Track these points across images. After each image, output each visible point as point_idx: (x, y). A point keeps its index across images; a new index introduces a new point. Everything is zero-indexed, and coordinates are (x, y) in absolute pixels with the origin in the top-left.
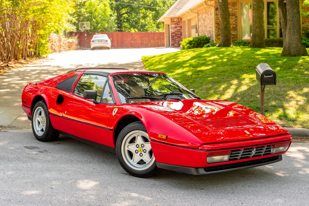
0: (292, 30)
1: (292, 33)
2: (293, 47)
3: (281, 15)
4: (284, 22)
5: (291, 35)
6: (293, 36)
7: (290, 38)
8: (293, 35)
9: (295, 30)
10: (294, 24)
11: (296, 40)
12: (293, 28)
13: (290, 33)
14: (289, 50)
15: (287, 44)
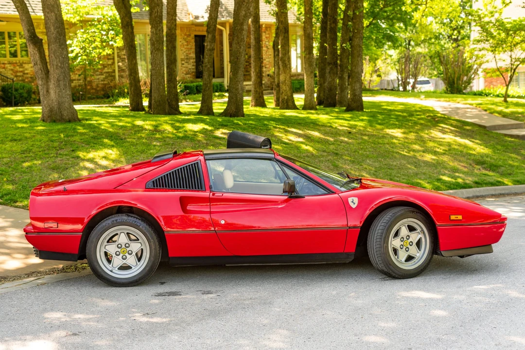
0: (61, 83)
1: (62, 87)
2: (66, 108)
3: (37, 59)
4: (43, 70)
5: (61, 89)
6: (64, 91)
7: (59, 94)
8: (64, 89)
9: (66, 82)
10: (64, 73)
11: (68, 97)
12: (64, 79)
13: (59, 87)
14: (61, 112)
15: (56, 103)
